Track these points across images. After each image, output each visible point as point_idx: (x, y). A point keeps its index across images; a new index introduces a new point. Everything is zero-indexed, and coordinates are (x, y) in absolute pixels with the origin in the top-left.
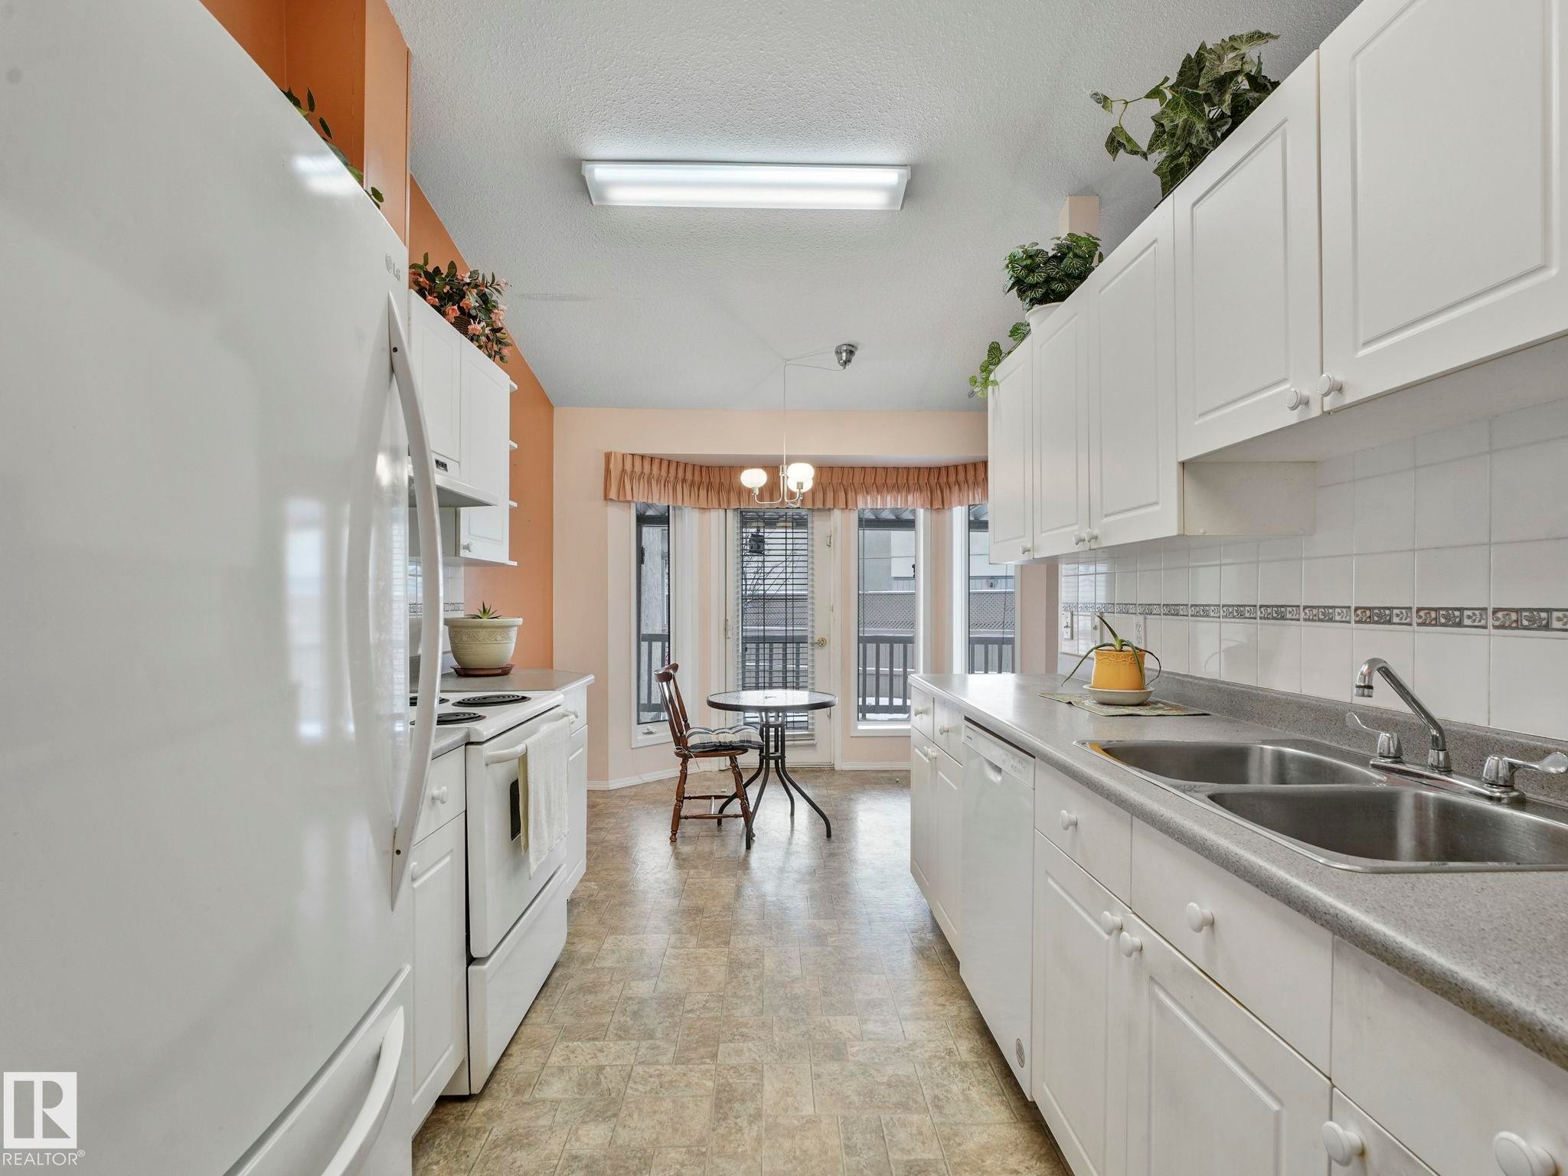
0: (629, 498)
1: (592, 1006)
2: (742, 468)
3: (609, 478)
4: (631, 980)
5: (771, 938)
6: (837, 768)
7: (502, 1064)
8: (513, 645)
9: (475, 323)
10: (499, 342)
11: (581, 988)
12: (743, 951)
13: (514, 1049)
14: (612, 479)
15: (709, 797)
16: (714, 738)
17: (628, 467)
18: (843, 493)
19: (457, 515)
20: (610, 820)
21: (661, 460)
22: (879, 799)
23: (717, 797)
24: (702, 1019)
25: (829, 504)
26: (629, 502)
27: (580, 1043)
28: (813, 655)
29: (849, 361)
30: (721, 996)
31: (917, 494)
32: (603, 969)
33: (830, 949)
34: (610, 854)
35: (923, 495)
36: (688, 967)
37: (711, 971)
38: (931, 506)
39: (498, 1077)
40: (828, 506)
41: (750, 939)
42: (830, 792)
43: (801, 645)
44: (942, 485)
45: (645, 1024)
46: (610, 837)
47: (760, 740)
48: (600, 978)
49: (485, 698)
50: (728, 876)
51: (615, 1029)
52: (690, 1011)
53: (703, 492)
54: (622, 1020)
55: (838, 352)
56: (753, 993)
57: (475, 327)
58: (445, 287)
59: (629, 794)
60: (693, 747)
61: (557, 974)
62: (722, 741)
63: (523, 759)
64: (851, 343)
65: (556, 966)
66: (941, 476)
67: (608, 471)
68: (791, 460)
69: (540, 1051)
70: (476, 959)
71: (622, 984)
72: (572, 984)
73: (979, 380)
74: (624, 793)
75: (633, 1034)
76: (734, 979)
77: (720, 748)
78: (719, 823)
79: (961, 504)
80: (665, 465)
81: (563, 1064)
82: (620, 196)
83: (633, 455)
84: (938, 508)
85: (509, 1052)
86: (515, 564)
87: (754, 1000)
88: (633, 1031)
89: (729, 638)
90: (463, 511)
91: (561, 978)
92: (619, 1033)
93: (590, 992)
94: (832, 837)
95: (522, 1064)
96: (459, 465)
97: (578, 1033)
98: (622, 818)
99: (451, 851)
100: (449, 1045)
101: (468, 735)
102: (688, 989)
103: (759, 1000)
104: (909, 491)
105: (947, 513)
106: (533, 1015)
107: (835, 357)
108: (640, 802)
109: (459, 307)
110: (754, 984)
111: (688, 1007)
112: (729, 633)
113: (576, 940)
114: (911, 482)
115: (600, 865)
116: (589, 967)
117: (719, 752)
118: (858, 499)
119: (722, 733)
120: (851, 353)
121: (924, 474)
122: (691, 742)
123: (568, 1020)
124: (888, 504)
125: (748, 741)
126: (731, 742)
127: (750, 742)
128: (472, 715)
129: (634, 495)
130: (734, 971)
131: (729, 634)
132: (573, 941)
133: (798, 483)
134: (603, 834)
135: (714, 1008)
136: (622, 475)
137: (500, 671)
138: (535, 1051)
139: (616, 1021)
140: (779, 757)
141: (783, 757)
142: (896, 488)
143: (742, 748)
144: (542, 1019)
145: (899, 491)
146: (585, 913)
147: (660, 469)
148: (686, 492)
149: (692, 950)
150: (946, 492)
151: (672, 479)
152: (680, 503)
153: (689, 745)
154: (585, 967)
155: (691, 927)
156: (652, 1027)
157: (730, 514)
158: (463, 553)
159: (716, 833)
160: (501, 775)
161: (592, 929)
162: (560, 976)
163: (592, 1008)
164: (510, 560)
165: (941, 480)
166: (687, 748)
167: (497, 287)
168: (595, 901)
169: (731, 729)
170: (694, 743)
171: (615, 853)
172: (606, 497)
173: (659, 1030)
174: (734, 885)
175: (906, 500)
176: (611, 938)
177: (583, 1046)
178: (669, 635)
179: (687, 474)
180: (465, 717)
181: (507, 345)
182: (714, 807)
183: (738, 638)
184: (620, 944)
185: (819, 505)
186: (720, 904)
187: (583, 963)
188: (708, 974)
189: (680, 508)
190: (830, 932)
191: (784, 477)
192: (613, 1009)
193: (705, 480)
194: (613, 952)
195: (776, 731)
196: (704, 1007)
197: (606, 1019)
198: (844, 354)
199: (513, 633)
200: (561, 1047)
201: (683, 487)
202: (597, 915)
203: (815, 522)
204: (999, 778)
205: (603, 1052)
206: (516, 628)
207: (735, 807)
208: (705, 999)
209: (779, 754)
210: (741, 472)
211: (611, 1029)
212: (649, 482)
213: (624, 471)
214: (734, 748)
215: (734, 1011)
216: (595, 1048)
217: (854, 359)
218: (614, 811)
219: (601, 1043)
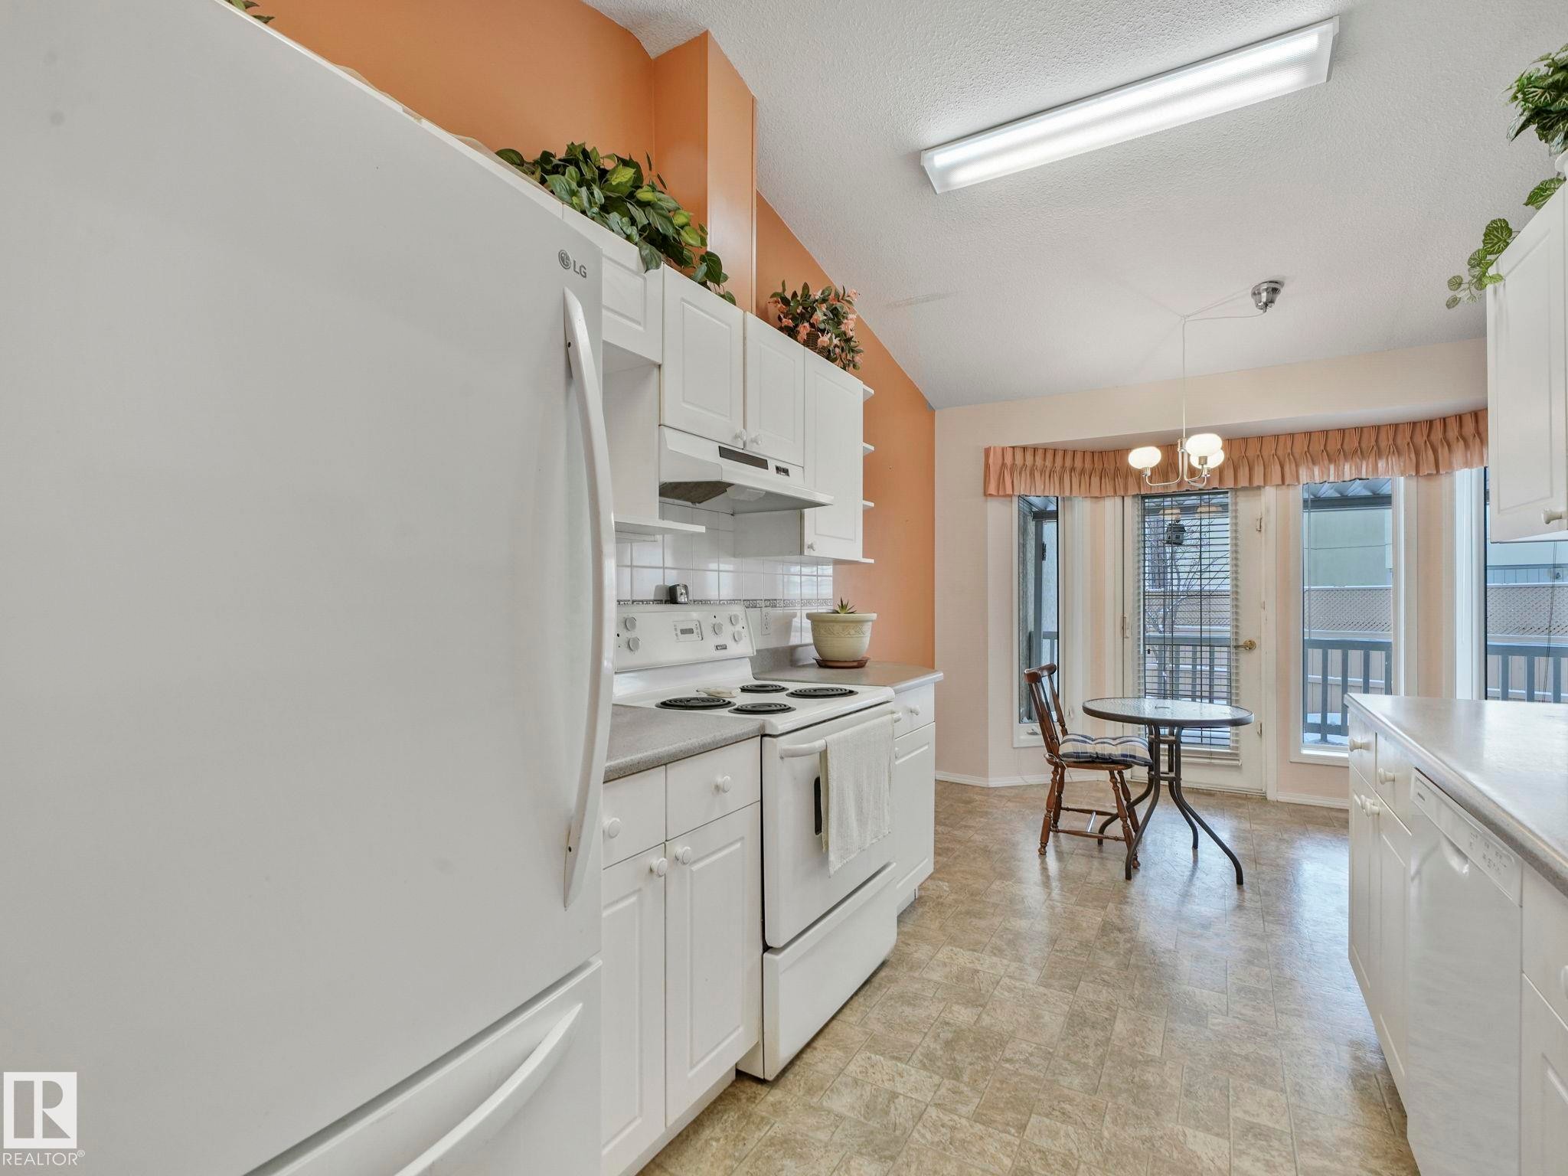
0: (1009, 491)
1: (907, 1021)
2: (1128, 450)
3: (988, 474)
4: (955, 1003)
5: (1132, 998)
6: (1269, 797)
7: (804, 1056)
8: (869, 639)
9: (823, 336)
10: (852, 350)
11: (902, 997)
12: (1091, 1003)
13: (820, 1044)
14: (991, 472)
15: (1090, 812)
16: (1090, 748)
17: (1008, 460)
18: (1278, 467)
19: (802, 517)
20: (982, 819)
21: (1045, 450)
22: (1326, 847)
23: (1098, 813)
24: (1020, 1075)
25: (1258, 481)
26: (1011, 496)
27: (882, 1059)
28: (1237, 660)
29: (1272, 302)
30: (1049, 1053)
31: (1393, 459)
32: (929, 981)
33: (1208, 1033)
34: (972, 856)
35: (1402, 459)
36: (1021, 1006)
37: (1047, 1018)
38: (1417, 472)
39: (796, 1068)
40: (1256, 484)
41: (1104, 991)
42: (1254, 827)
43: (1216, 649)
44: (1435, 443)
45: (954, 1060)
46: (977, 837)
47: (1149, 757)
48: (924, 990)
49: (815, 690)
50: (1095, 907)
51: (922, 1054)
52: (1007, 1061)
53: (1095, 480)
54: (932, 1046)
55: (1256, 293)
56: (1091, 1062)
57: (824, 340)
58: (798, 308)
59: (1007, 794)
60: (1065, 755)
61: (882, 974)
62: (1099, 752)
63: (824, 755)
64: (1272, 279)
65: (883, 964)
66: (1433, 431)
67: (987, 466)
68: (1191, 433)
69: (842, 1054)
70: (772, 947)
71: (944, 1003)
72: (894, 989)
73: (1467, 278)
74: (1003, 793)
75: (939, 1068)
76: (1070, 1037)
77: (1098, 760)
78: (1100, 842)
79: (1468, 464)
80: (1049, 456)
81: (860, 1077)
82: (963, 177)
83: (1013, 448)
84: (1429, 475)
85: (815, 1045)
86: (872, 561)
87: (1089, 1071)
88: (939, 1064)
89: (1127, 638)
90: (807, 511)
91: (886, 980)
92: (925, 1061)
93: (909, 1004)
94: (1244, 885)
95: (822, 1061)
96: (804, 470)
97: (883, 1046)
98: (995, 819)
99: (742, 839)
100: (738, 1027)
101: (763, 727)
102: (1013, 1032)
103: (1096, 1073)
104: (1379, 454)
105: (1444, 480)
106: (847, 1011)
107: (1251, 301)
108: (1018, 804)
109: (810, 324)
110: (1094, 1051)
111: (1008, 1054)
112: (1128, 631)
113: (911, 942)
114: (1383, 444)
115: (958, 865)
116: (916, 974)
117: (1095, 765)
118: (1301, 472)
119: (1102, 743)
120: (1275, 291)
121: (1404, 432)
122: (1064, 749)
123: (878, 1028)
124: (1349, 475)
125: (1131, 756)
126: (1110, 754)
127: (1134, 757)
128: (783, 707)
129: (1015, 488)
130: (1073, 1027)
131: (1128, 633)
132: (909, 942)
133: (1200, 458)
134: (971, 832)
135: (1037, 1066)
136: (1001, 468)
137: (855, 664)
138: (838, 1052)
139: (925, 1045)
140: (1173, 779)
141: (1178, 778)
142: (1360, 453)
143: (1126, 762)
144: (856, 1019)
145: (1363, 456)
146: (928, 915)
147: (1045, 460)
148: (1075, 480)
149: (1031, 986)
150: (1443, 452)
151: (1058, 469)
152: (1067, 493)
153: (1060, 753)
154: (911, 974)
155: (1036, 958)
156: (961, 1065)
157: (1128, 501)
158: (806, 552)
159: (1096, 853)
160: (804, 768)
161: (931, 933)
162: (886, 976)
163: (906, 1023)
164: (863, 557)
165: (1433, 437)
166: (1058, 756)
167: (847, 299)
168: (942, 904)
169: (1114, 739)
170: (1066, 751)
171: (977, 855)
172: (986, 494)
173: (968, 1072)
174: (1100, 919)
175: (1376, 468)
176: (947, 948)
177: (884, 1063)
178: (1058, 632)
179: (1076, 462)
180: (775, 708)
181: (858, 352)
182: (1093, 824)
183: (1139, 639)
184: (954, 957)
185: (1243, 482)
186: (1079, 939)
187: (911, 969)
188: (1042, 1020)
189: (1070, 499)
190: (1214, 1009)
191: (1183, 453)
192: (926, 1030)
193: (1098, 466)
194: (945, 965)
195: (1170, 750)
196: (1026, 1061)
197: (916, 1039)
198: (1264, 295)
199: (868, 629)
200: (863, 1056)
201: (1071, 476)
202: (940, 920)
203: (1239, 504)
204: (1466, 869)
205: (902, 1077)
206: (870, 623)
207: (1116, 828)
208: (1030, 1050)
209: (1172, 775)
210: (1128, 454)
211: (918, 1053)
212: (1032, 474)
213: (1003, 465)
214: (1114, 762)
215: (1061, 1078)
216: (895, 1070)
217: (1279, 298)
218: (989, 810)
219: (904, 1066)
